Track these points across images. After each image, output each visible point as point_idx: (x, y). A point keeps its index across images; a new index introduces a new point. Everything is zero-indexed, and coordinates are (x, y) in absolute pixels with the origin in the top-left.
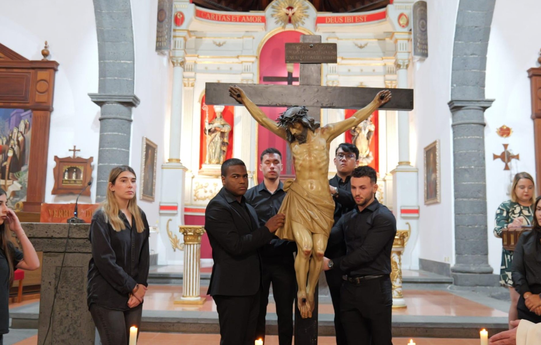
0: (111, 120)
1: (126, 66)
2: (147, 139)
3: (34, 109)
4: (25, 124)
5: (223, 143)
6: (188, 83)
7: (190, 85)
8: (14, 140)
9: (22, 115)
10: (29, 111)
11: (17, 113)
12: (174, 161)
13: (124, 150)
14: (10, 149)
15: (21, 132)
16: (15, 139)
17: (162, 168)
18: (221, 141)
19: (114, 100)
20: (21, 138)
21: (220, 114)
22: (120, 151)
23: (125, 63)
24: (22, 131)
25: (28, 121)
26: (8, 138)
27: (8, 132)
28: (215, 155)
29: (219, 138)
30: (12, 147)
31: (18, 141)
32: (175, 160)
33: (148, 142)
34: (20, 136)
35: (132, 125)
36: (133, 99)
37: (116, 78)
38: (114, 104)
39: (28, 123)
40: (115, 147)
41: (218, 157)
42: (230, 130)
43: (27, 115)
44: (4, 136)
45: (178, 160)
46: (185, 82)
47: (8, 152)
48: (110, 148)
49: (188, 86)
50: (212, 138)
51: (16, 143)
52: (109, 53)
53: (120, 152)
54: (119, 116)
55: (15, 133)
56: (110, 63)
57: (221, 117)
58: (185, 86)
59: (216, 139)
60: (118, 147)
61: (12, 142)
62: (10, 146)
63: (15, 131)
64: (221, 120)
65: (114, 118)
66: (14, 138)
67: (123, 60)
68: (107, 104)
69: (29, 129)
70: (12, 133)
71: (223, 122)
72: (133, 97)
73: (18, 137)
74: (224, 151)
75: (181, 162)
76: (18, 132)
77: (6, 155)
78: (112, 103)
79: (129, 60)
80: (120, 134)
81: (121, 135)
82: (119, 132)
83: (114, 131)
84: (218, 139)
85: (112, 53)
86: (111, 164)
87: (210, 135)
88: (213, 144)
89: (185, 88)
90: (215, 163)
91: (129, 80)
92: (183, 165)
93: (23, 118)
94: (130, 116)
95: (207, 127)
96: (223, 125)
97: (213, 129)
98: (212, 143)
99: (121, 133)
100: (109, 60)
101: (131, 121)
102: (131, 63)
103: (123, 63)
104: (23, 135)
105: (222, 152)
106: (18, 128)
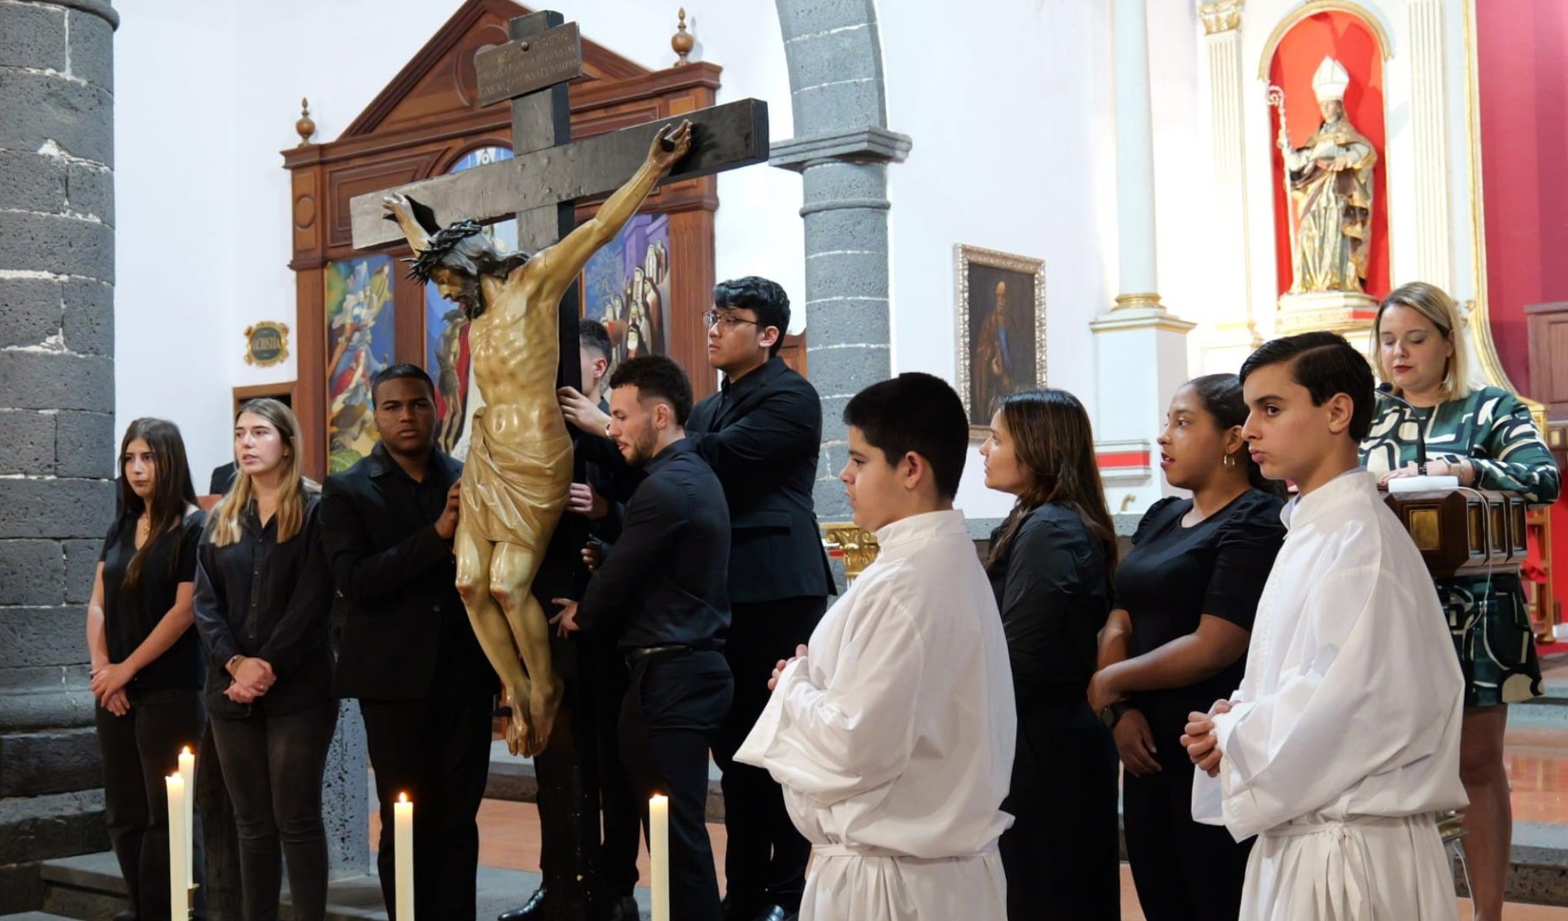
0: (821, 214)
1: (847, 43)
2: (966, 250)
3: (672, 211)
4: (657, 255)
5: (1349, 212)
6: (1218, 19)
7: (1225, 26)
8: (637, 304)
9: (649, 230)
10: (663, 218)
11: (637, 227)
12: (1134, 302)
13: (866, 298)
14: (632, 331)
15: (651, 280)
16: (640, 301)
17: (1095, 331)
18: (1341, 204)
19: (822, 153)
20: (651, 297)
21: (1331, 107)
22: (852, 304)
23: (842, 34)
24: (651, 275)
25: (662, 247)
26: (624, 299)
27: (624, 284)
28: (1321, 259)
29: (1332, 196)
30: (634, 325)
31: (645, 304)
32: (1137, 297)
33: (974, 258)
34: (649, 291)
35: (891, 218)
36: (869, 141)
37: (825, 85)
38: (825, 165)
39: (663, 251)
40: (837, 295)
41: (1332, 266)
42: (1374, 158)
43: (660, 227)
44: (617, 295)
45: (1152, 299)
46: (1206, 17)
47: (627, 339)
48: (824, 300)
49: (1219, 31)
50: (1310, 198)
51: (642, 311)
52: (797, 14)
53: (852, 306)
54: (840, 200)
55: (638, 283)
56: (805, 42)
57: (1339, 117)
58: (1209, 32)
59: (1322, 200)
60: (846, 293)
61: (633, 309)
62: (630, 322)
63: (638, 277)
64: (1339, 130)
65: (827, 209)
66: (637, 298)
67: (835, 27)
68: (809, 169)
69: (666, 271)
70: (632, 287)
71: (1345, 133)
72: (866, 136)
73: (644, 295)
74: (1356, 242)
75: (1161, 302)
76: (645, 278)
77: (623, 347)
78: (822, 163)
79: (855, 23)
80: (849, 252)
81: (854, 255)
82: (845, 248)
83: (830, 248)
84: (1328, 200)
85: (803, 11)
86: (830, 347)
87: (1304, 189)
88: (1311, 219)
89: (1211, 37)
90: (1325, 289)
91: (862, 84)
92: (1171, 312)
93: (651, 239)
94: (883, 194)
95: (1292, 163)
96: (1346, 146)
97: (1310, 166)
98: (1309, 216)
99: (852, 249)
100: (800, 36)
101: (886, 207)
102: (860, 29)
103: (837, 34)
104: (654, 287)
105: (1349, 244)
106: (643, 268)
